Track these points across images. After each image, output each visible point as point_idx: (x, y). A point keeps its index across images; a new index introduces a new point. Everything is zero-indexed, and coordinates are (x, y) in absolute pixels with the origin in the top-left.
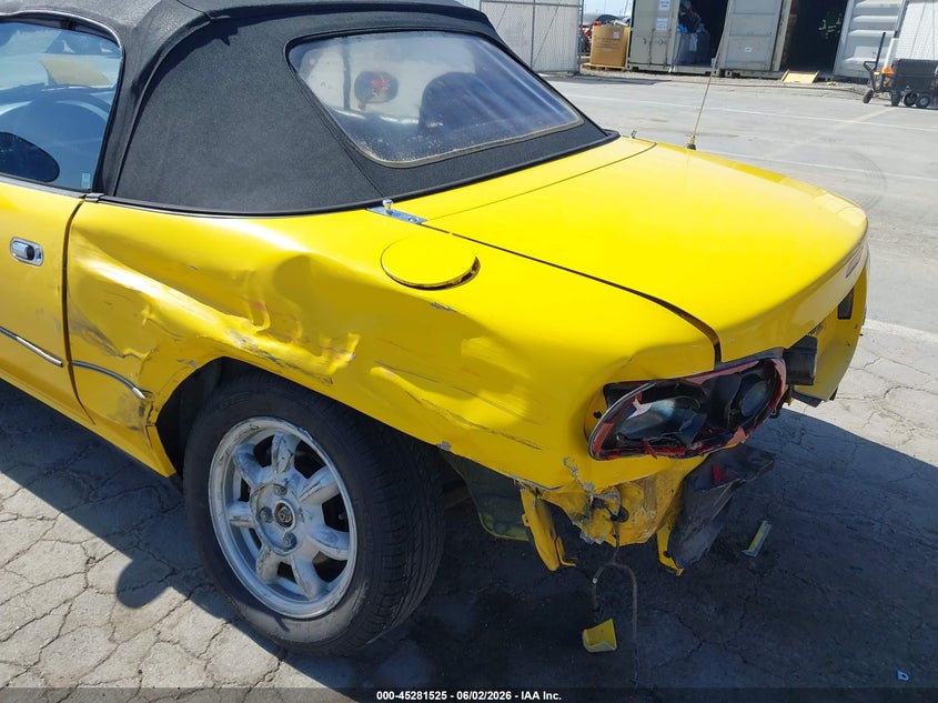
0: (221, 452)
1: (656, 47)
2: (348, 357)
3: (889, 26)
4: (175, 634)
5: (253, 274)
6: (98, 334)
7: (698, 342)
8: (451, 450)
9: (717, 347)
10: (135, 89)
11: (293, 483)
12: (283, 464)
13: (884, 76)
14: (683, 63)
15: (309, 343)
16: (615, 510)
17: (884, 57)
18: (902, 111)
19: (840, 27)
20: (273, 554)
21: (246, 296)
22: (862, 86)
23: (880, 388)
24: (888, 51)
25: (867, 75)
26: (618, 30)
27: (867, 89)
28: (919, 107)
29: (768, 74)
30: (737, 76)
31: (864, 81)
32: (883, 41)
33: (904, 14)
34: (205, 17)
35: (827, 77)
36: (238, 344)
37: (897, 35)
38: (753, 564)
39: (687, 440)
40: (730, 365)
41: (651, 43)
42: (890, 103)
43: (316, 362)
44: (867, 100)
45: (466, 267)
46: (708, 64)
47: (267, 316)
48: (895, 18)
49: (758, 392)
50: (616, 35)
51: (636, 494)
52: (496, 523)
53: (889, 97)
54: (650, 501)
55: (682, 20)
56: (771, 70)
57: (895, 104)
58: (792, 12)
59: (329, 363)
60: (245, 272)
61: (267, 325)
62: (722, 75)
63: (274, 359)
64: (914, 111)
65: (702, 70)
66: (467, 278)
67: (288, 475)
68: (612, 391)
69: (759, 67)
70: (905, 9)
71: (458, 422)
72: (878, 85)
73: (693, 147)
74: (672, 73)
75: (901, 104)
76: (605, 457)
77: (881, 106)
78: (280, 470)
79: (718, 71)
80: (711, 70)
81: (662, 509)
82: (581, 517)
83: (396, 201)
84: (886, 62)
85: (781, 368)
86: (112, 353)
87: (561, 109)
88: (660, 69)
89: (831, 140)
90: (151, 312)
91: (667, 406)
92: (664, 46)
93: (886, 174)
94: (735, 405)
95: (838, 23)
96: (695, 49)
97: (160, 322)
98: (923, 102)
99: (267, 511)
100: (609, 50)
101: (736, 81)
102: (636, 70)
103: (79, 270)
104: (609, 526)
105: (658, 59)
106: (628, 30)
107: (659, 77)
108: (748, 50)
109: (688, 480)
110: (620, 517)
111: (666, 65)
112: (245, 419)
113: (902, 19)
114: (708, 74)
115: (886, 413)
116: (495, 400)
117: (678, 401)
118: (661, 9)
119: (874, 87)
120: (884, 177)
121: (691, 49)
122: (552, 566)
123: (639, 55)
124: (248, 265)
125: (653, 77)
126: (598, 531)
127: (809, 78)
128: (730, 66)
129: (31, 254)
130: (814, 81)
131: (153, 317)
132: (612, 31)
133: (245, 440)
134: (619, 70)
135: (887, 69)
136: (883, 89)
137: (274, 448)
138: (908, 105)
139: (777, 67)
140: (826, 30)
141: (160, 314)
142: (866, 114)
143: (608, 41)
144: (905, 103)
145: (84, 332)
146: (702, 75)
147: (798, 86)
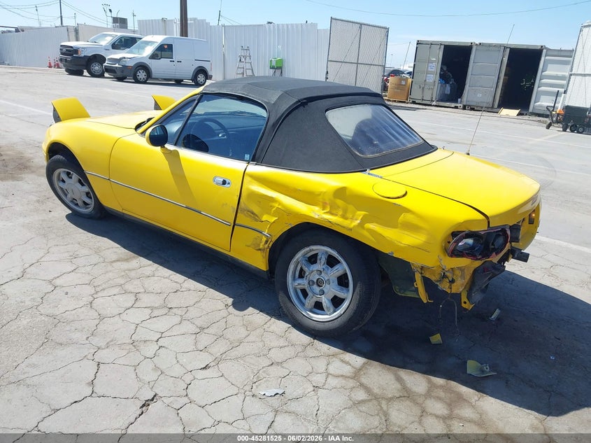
0: (295, 259)
1: (426, 91)
2: (358, 221)
3: (562, 86)
4: (271, 329)
5: (325, 192)
6: (253, 213)
7: (483, 220)
8: (394, 255)
9: (489, 222)
10: (274, 125)
11: (326, 269)
12: (323, 262)
13: (558, 115)
14: (442, 100)
15: (344, 217)
16: (451, 279)
17: (558, 103)
18: (568, 135)
19: (533, 84)
20: (314, 297)
21: (321, 200)
22: (546, 119)
23: (548, 265)
24: (561, 99)
25: (548, 113)
26: (404, 80)
27: (548, 121)
28: (578, 132)
29: (491, 109)
30: (473, 109)
31: (547, 116)
32: (558, 94)
33: (569, 81)
34: (299, 101)
35: (525, 112)
36: (317, 217)
37: (565, 92)
38: (494, 323)
39: (477, 254)
40: (493, 228)
41: (423, 88)
42: (562, 129)
43: (346, 223)
44: (548, 127)
45: (404, 193)
46: (457, 102)
47: (329, 207)
48: (564, 82)
49: (501, 240)
50: (403, 83)
51: (458, 273)
52: (400, 289)
53: (561, 126)
54: (463, 276)
55: (441, 76)
56: (493, 107)
57: (565, 130)
58: (505, 75)
59: (351, 222)
60: (322, 192)
61: (328, 210)
62: (464, 108)
63: (330, 222)
64: (575, 135)
65: (453, 105)
66: (404, 196)
67: (324, 267)
68: (454, 234)
69: (485, 105)
70: (570, 78)
71: (399, 244)
72: (554, 119)
73: (468, 154)
74: (436, 106)
75: (568, 130)
76: (452, 256)
77: (556, 130)
78: (321, 265)
79: (462, 105)
80: (458, 105)
81: (467, 280)
82: (438, 281)
83: (371, 169)
84: (559, 107)
85: (509, 232)
86: (256, 220)
87: (416, 137)
88: (428, 103)
89: (527, 150)
90: (279, 205)
91: (470, 241)
92: (430, 91)
93: (557, 170)
94: (493, 244)
95: (532, 81)
96: (449, 93)
97: (283, 209)
98: (581, 130)
99: (313, 281)
100: (399, 91)
101: (472, 112)
102: (414, 103)
103: (248, 189)
104: (448, 284)
105: (427, 97)
106: (410, 80)
107: (427, 107)
108: (479, 95)
109: (475, 271)
110: (452, 281)
111: (432, 101)
112: (308, 246)
113: (568, 83)
114: (456, 107)
115: (551, 275)
116: (414, 236)
117: (474, 240)
118: (429, 69)
119: (552, 120)
120: (555, 171)
121: (446, 92)
122: (425, 302)
123: (416, 94)
124: (323, 190)
125: (424, 107)
126: (444, 286)
127: (514, 112)
128: (468, 104)
129: (224, 183)
130: (518, 115)
131: (280, 207)
132: (401, 79)
133: (304, 256)
134: (404, 102)
135: (560, 111)
136: (557, 122)
137: (319, 257)
138: (572, 131)
139: (496, 106)
140: (525, 85)
141: (283, 206)
142: (547, 135)
143: (399, 86)
144: (570, 130)
145: (245, 212)
146: (452, 108)
147: (508, 117)
